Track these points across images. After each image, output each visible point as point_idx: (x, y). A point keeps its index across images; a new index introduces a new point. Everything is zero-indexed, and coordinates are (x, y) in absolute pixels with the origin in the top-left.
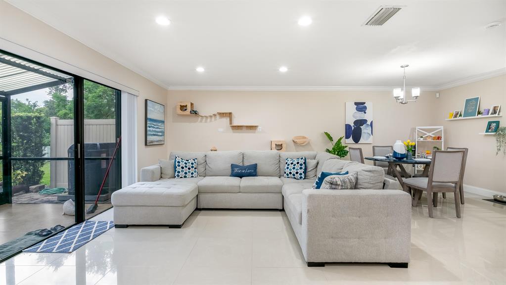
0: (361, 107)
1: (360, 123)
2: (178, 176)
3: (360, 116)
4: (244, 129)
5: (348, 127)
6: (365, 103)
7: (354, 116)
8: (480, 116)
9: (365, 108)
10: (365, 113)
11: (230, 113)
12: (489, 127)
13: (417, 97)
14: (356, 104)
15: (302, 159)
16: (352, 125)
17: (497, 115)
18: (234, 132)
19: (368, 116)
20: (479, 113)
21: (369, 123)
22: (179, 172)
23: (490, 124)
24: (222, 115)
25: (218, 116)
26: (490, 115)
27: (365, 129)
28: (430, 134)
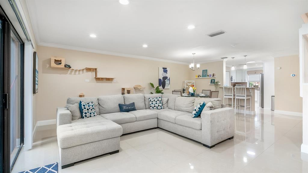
0: (165, 70)
1: (165, 78)
2: (86, 116)
3: (165, 75)
4: (105, 81)
5: (160, 80)
6: (166, 68)
7: (162, 75)
8: (208, 77)
9: (167, 71)
10: (167, 73)
11: (96, 69)
12: (211, 82)
13: (199, 68)
14: (163, 68)
15: (160, 98)
16: (162, 79)
17: (214, 77)
18: (97, 83)
19: (168, 75)
20: (208, 76)
21: (168, 78)
22: (86, 113)
23: (212, 80)
24: (89, 70)
25: (85, 71)
26: (212, 77)
27: (167, 82)
28: (190, 84)
